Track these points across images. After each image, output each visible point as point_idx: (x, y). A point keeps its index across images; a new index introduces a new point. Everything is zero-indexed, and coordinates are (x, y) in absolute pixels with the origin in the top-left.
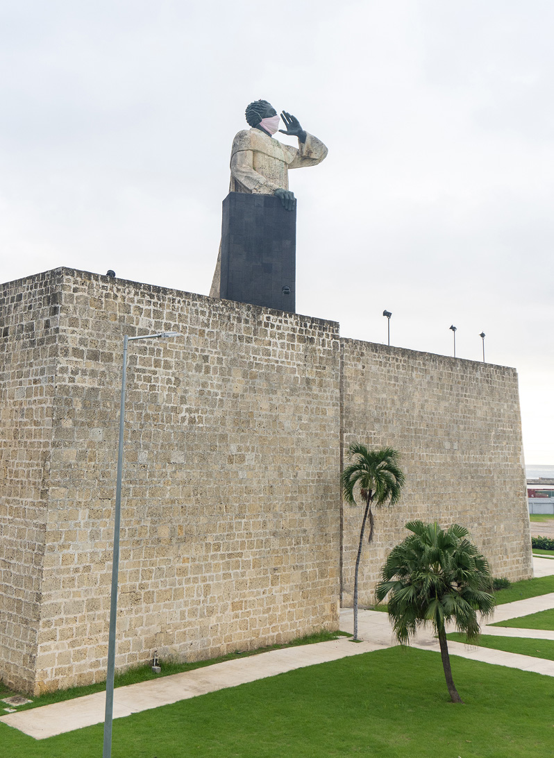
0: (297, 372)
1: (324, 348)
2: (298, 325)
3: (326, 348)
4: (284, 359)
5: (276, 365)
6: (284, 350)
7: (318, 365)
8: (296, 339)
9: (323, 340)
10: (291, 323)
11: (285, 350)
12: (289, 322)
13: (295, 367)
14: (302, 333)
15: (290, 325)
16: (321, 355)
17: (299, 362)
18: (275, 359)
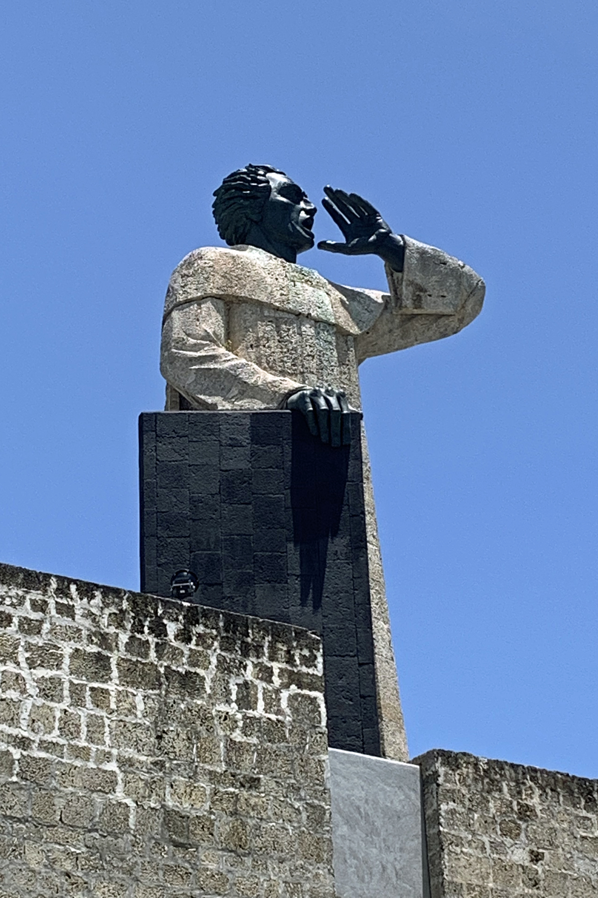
0: (120, 788)
1: (251, 713)
2: (120, 626)
3: (260, 711)
4: (54, 736)
5: (16, 754)
6: (58, 707)
7: (220, 768)
8: (115, 673)
9: (245, 686)
10: (89, 615)
11: (63, 706)
12: (78, 612)
13: (112, 766)
14: (146, 655)
15: (82, 622)
16: (237, 736)
17: (130, 752)
18: (14, 731)
